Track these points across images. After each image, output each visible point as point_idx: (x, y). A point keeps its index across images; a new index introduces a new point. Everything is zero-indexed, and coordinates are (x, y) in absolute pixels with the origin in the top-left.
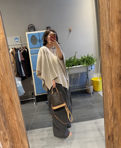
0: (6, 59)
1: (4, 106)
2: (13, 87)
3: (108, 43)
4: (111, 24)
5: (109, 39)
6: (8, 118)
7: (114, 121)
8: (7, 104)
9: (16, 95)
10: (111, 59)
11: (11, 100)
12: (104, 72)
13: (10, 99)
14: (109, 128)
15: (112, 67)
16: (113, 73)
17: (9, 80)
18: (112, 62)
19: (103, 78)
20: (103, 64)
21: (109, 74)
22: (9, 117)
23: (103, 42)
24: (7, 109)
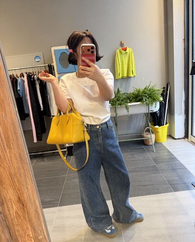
0: (6, 115)
1: (7, 211)
2: (25, 175)
6: (17, 234)
8: (13, 208)
9: (30, 191)
11: (20, 200)
13: (19, 198)
17: (15, 161)
22: (18, 231)
24: (12, 217)
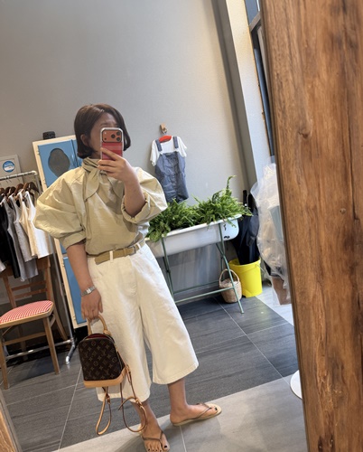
3: (301, 123)
4: (308, 55)
5: (303, 110)
7: (332, 388)
10: (313, 180)
12: (293, 226)
14: (321, 415)
15: (318, 207)
16: (322, 227)
18: (317, 190)
19: (292, 247)
20: (287, 200)
21: (310, 234)
23: (285, 118)
